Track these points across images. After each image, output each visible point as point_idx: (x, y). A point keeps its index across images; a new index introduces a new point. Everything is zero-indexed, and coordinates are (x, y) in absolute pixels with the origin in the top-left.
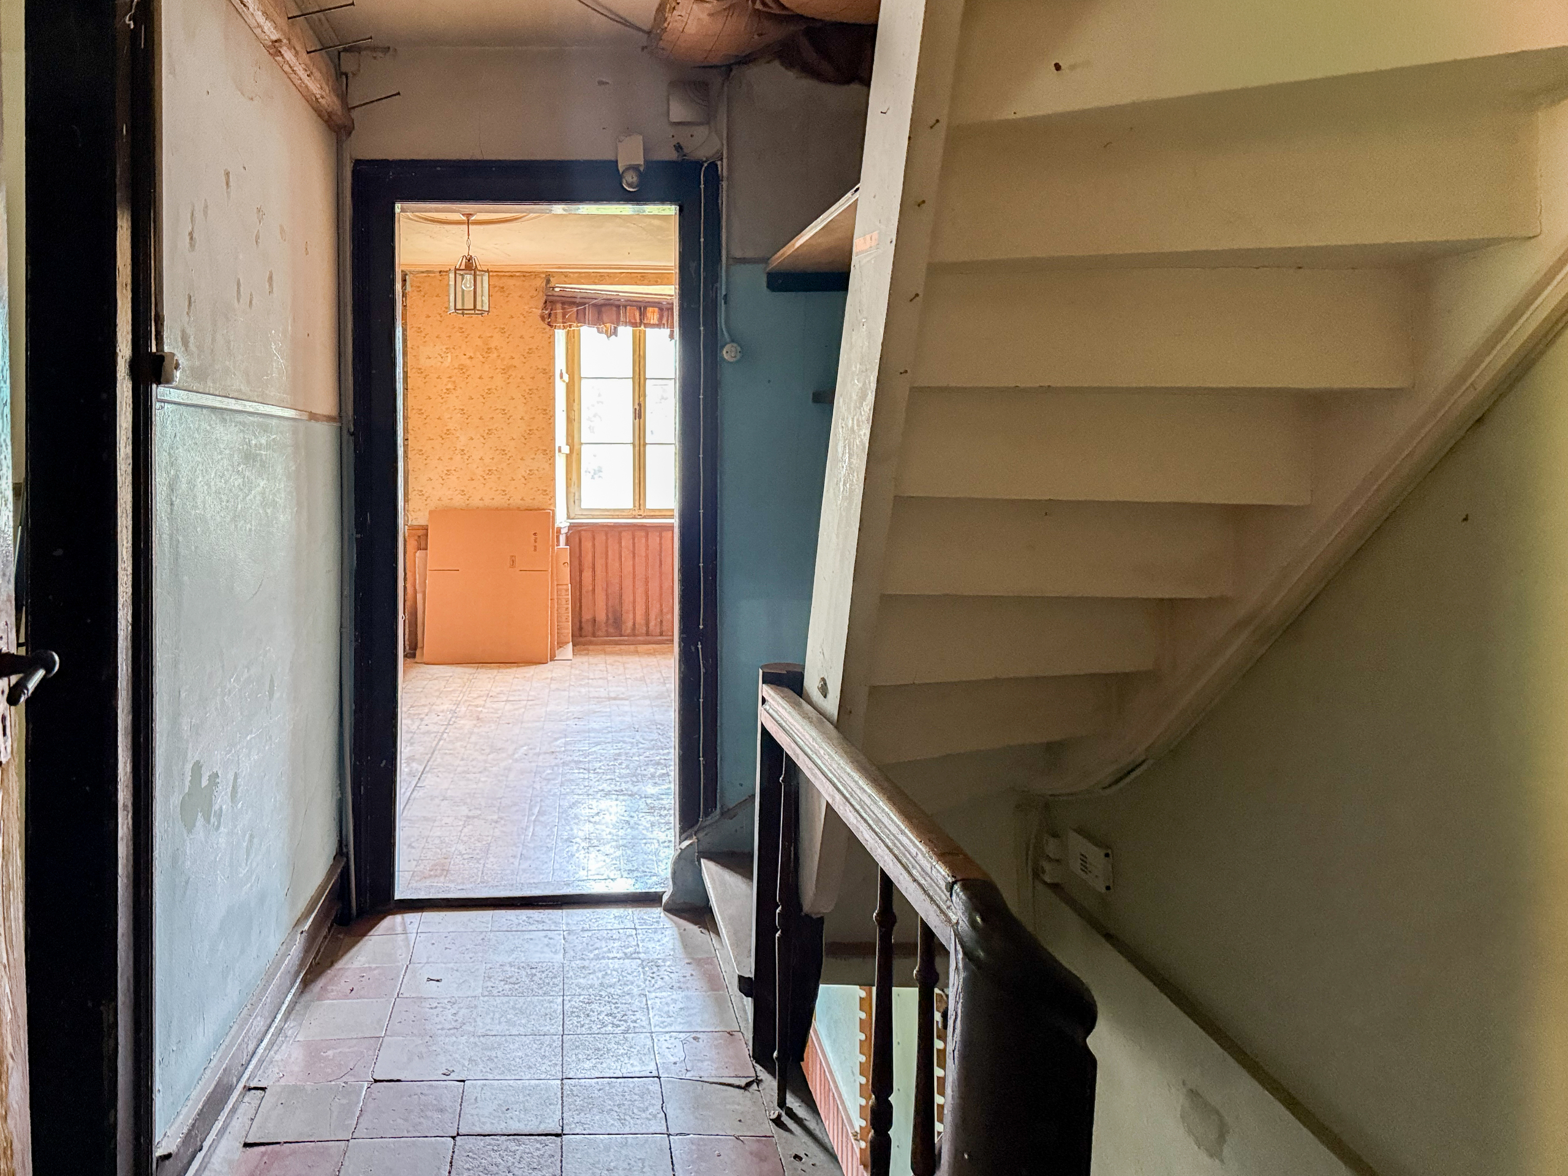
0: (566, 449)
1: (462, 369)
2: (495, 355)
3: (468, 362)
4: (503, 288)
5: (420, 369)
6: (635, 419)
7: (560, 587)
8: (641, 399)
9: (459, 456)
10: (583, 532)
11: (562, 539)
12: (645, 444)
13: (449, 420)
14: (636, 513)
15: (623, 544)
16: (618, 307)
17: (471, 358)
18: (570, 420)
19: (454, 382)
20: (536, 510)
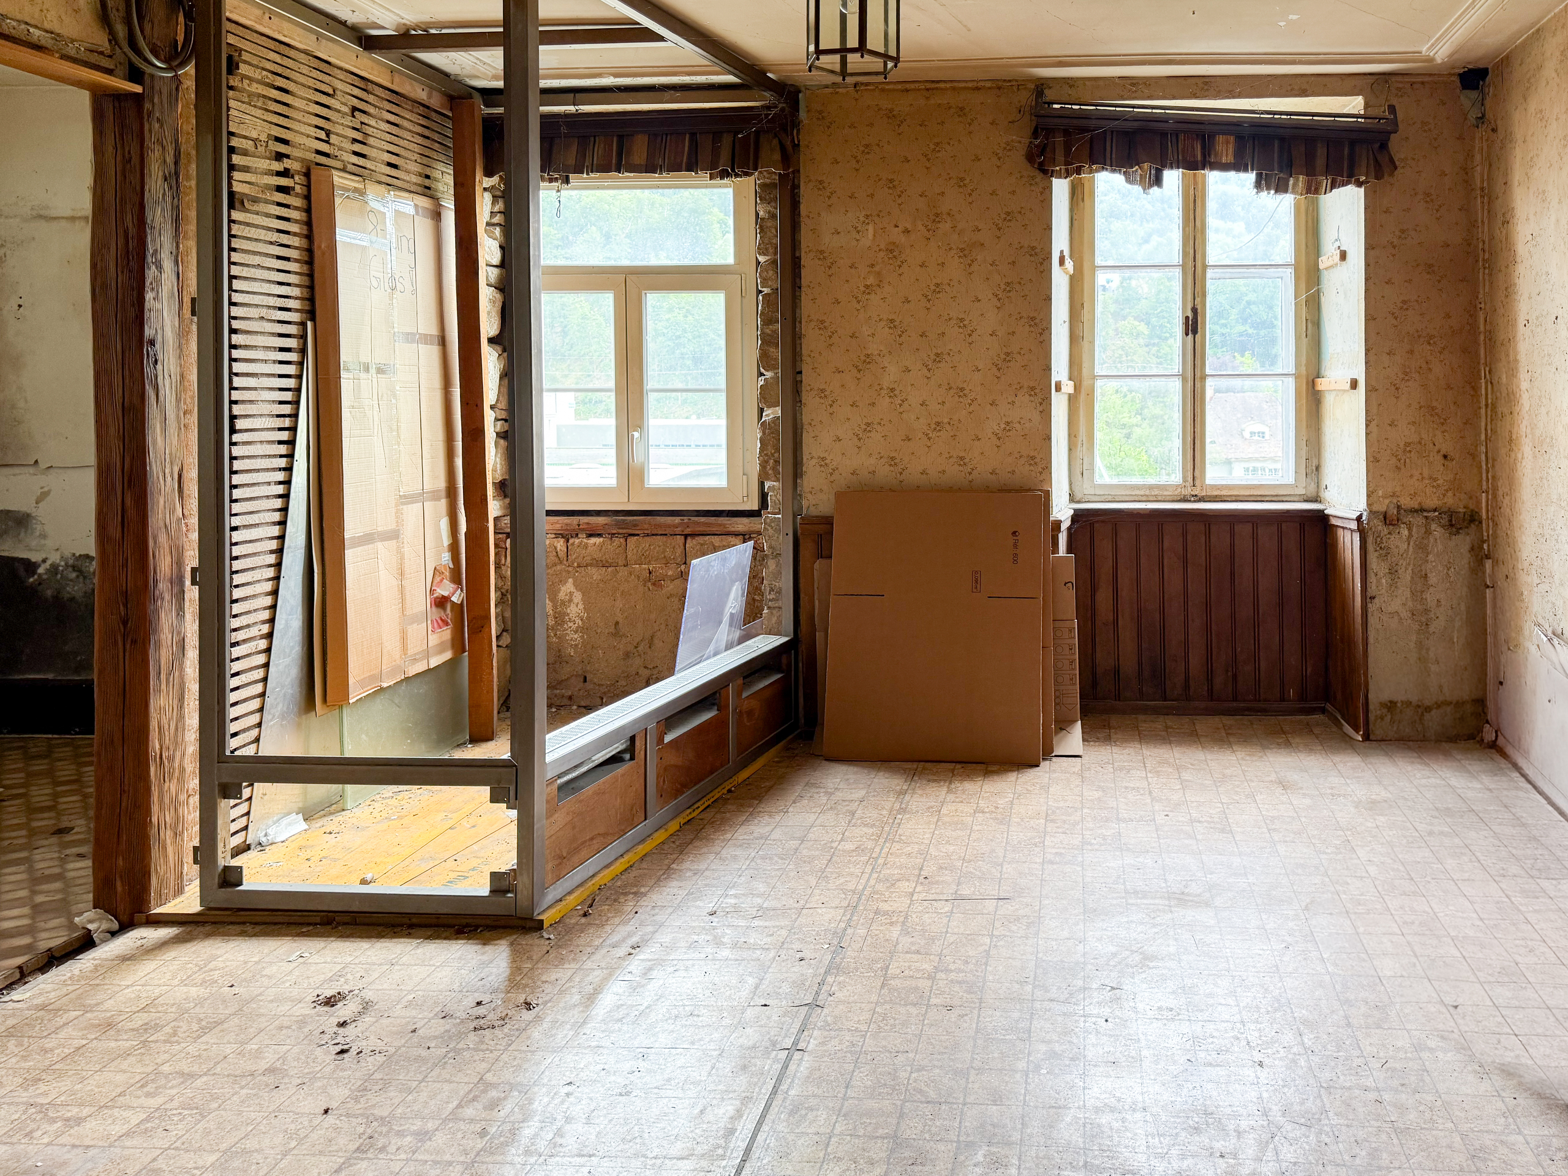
0: (1068, 387)
1: (892, 251)
2: (948, 225)
3: (903, 239)
4: (962, 109)
5: (822, 252)
6: (1187, 334)
7: (1058, 624)
8: (1198, 300)
9: (887, 400)
10: (1096, 525)
11: (1063, 539)
12: (1204, 378)
13: (870, 338)
14: (1188, 491)
15: (1166, 544)
16: (1163, 134)
17: (907, 231)
18: (1075, 339)
19: (879, 273)
20: (1017, 491)
